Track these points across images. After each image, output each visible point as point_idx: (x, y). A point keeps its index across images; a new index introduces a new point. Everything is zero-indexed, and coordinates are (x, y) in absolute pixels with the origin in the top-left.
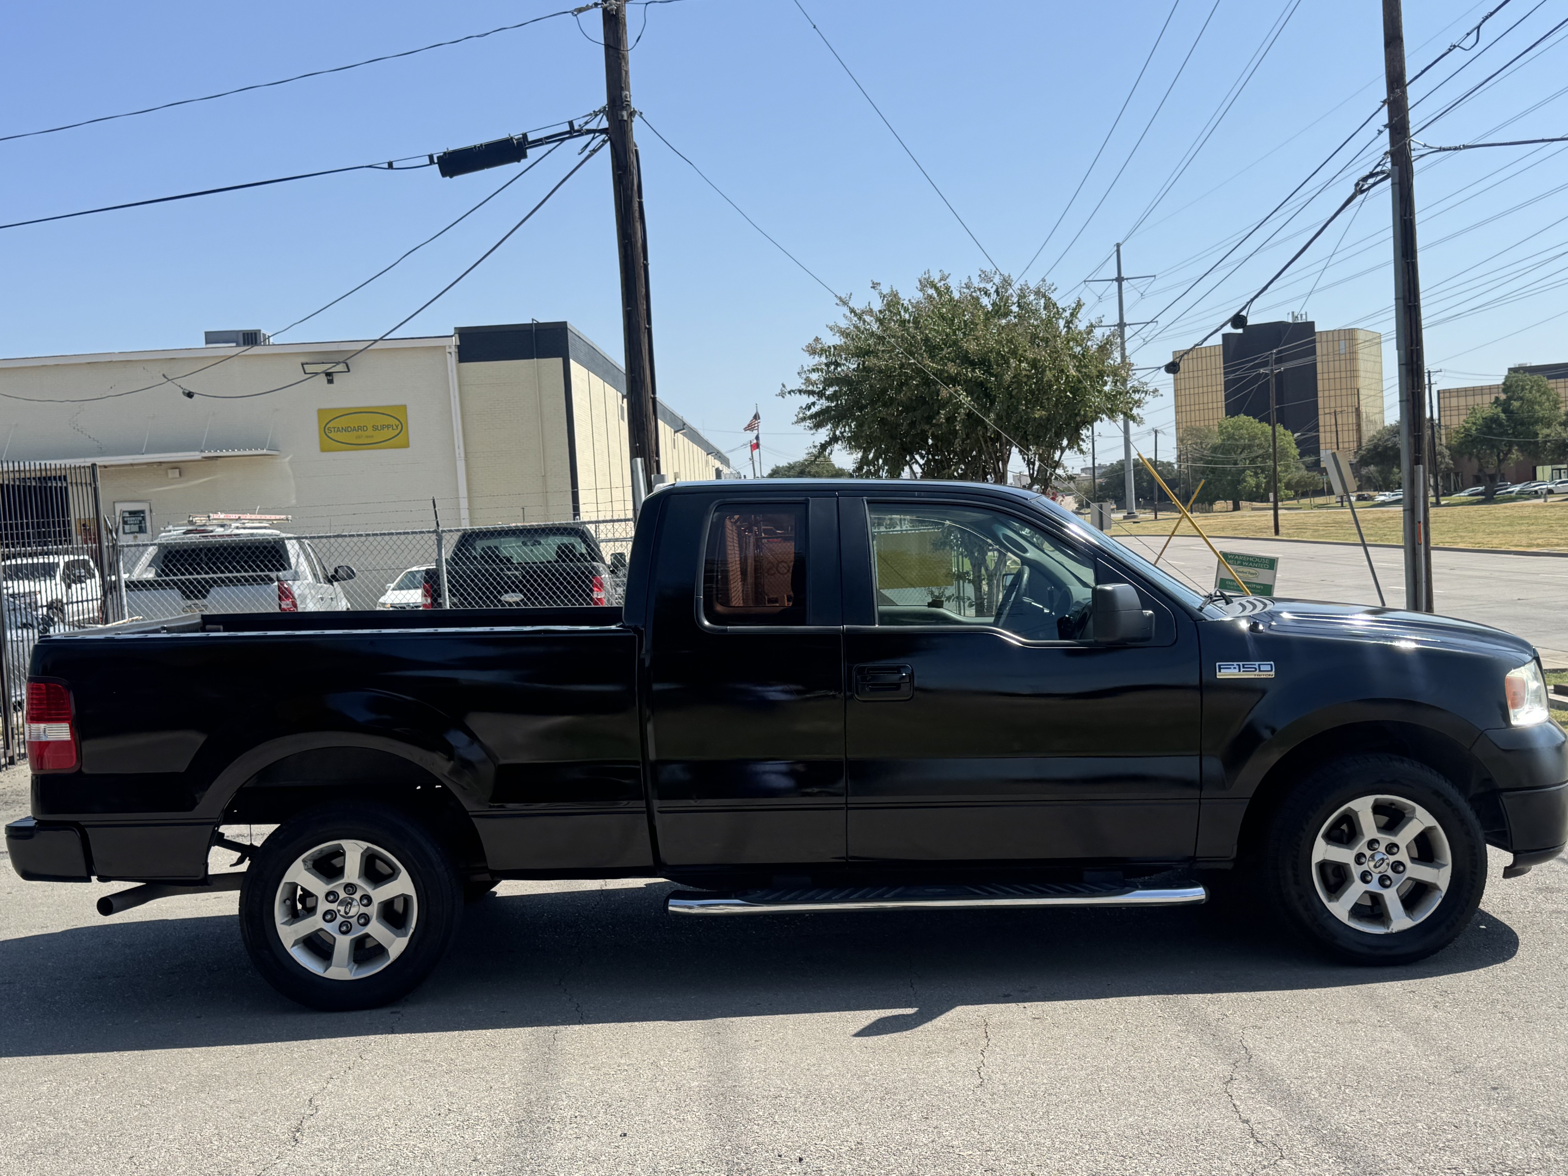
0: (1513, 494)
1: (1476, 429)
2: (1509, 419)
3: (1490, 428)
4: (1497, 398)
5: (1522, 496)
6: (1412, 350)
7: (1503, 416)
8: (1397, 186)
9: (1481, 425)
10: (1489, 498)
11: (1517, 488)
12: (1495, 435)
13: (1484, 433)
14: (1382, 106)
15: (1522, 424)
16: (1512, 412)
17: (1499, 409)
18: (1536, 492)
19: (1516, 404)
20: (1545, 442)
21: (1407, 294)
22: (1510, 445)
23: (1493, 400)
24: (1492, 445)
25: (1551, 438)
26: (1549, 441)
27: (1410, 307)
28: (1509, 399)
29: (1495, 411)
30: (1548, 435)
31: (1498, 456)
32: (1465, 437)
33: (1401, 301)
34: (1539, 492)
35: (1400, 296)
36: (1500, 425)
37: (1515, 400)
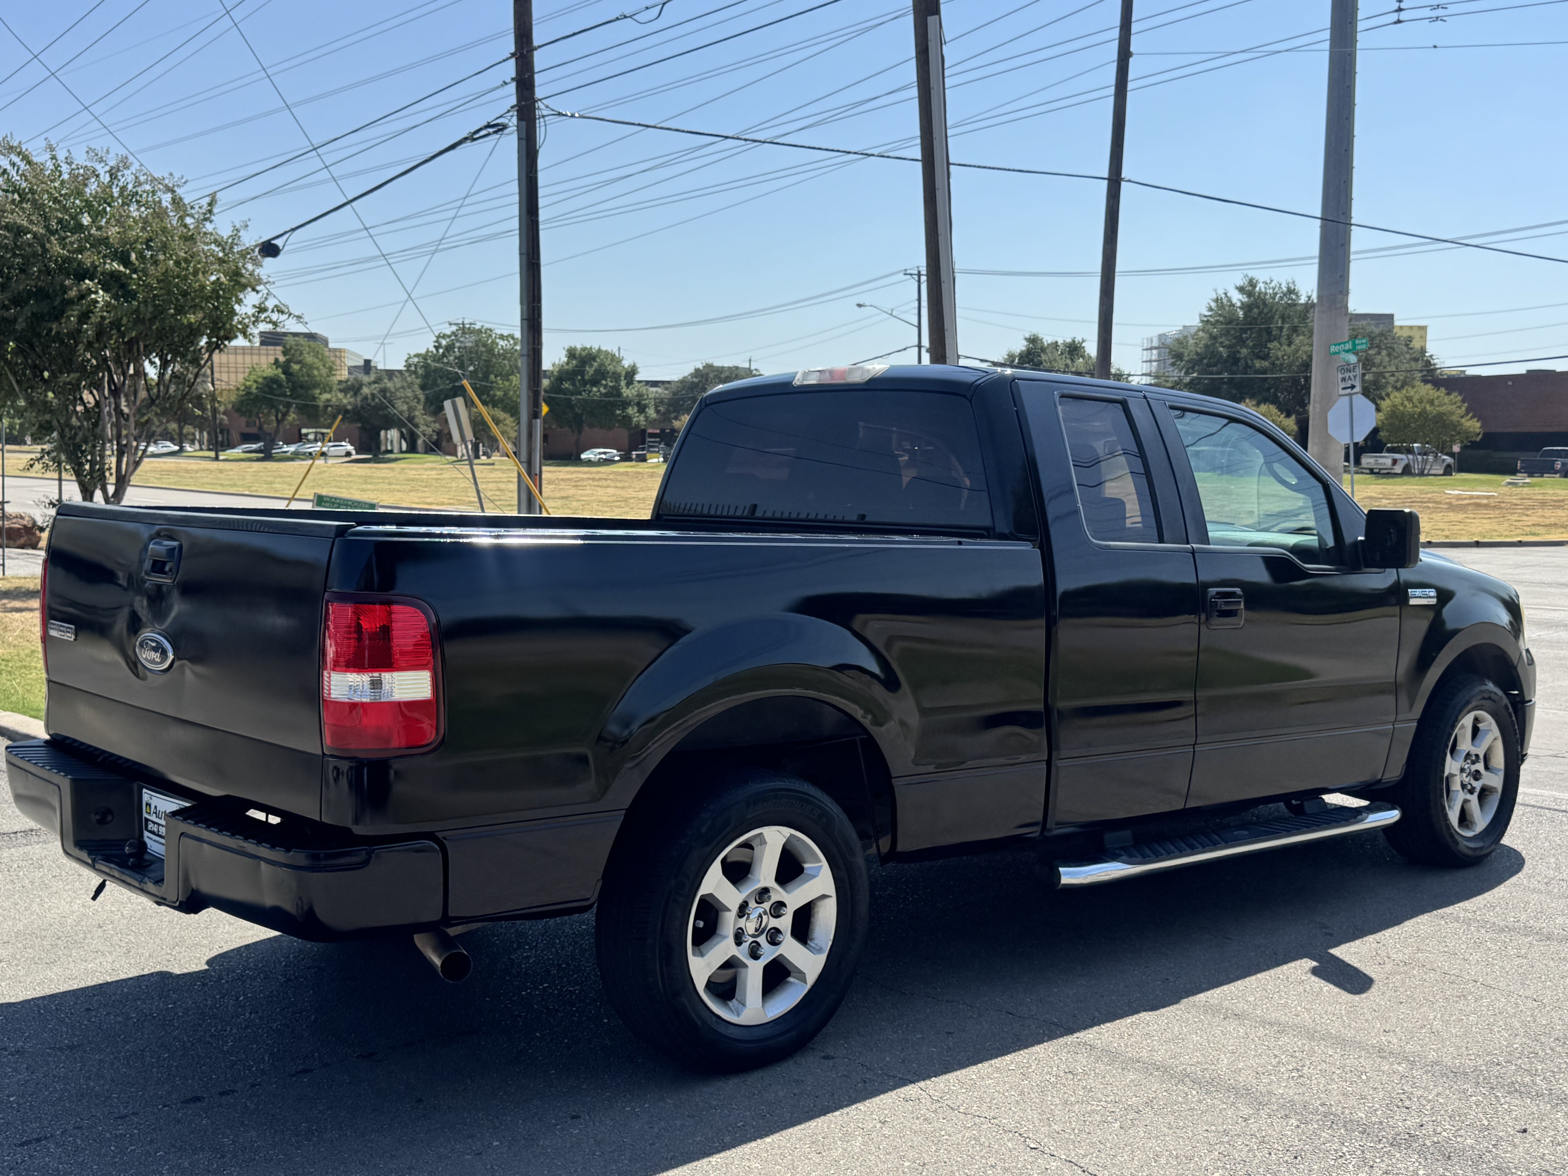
0: (289, 454)
1: (257, 388)
2: (288, 380)
3: (271, 388)
4: (277, 360)
5: (296, 456)
6: (534, 307)
7: (283, 376)
8: (524, 142)
9: (261, 384)
10: (267, 455)
11: (292, 448)
12: (275, 395)
13: (265, 392)
14: (511, 58)
15: (302, 387)
16: (291, 374)
17: (280, 370)
18: (310, 454)
19: (296, 367)
20: (326, 407)
21: (531, 251)
22: (288, 405)
23: (273, 362)
24: (272, 405)
25: (331, 403)
26: (331, 406)
27: (533, 263)
28: (288, 362)
29: (276, 372)
30: (328, 400)
31: (277, 416)
32: (246, 394)
33: (525, 257)
34: (314, 454)
35: (524, 251)
36: (280, 386)
37: (295, 363)
